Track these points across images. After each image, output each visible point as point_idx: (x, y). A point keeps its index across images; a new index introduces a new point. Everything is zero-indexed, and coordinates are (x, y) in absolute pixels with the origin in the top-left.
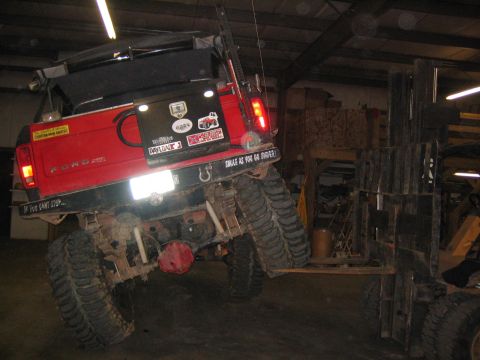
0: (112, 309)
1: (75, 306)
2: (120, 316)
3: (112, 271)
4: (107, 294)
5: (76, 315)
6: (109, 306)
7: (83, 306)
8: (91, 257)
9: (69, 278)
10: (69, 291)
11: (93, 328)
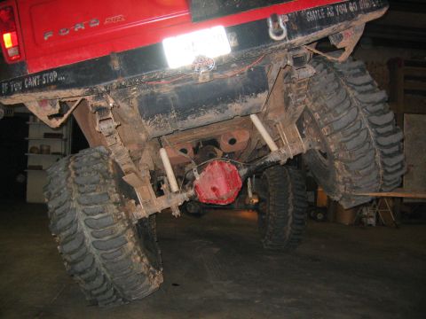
0: (135, 249)
1: (83, 244)
2: (145, 260)
3: (133, 202)
4: (128, 228)
5: (84, 255)
6: (130, 245)
7: (93, 243)
8: (105, 178)
9: (74, 205)
10: (74, 222)
11: (108, 276)
